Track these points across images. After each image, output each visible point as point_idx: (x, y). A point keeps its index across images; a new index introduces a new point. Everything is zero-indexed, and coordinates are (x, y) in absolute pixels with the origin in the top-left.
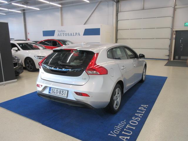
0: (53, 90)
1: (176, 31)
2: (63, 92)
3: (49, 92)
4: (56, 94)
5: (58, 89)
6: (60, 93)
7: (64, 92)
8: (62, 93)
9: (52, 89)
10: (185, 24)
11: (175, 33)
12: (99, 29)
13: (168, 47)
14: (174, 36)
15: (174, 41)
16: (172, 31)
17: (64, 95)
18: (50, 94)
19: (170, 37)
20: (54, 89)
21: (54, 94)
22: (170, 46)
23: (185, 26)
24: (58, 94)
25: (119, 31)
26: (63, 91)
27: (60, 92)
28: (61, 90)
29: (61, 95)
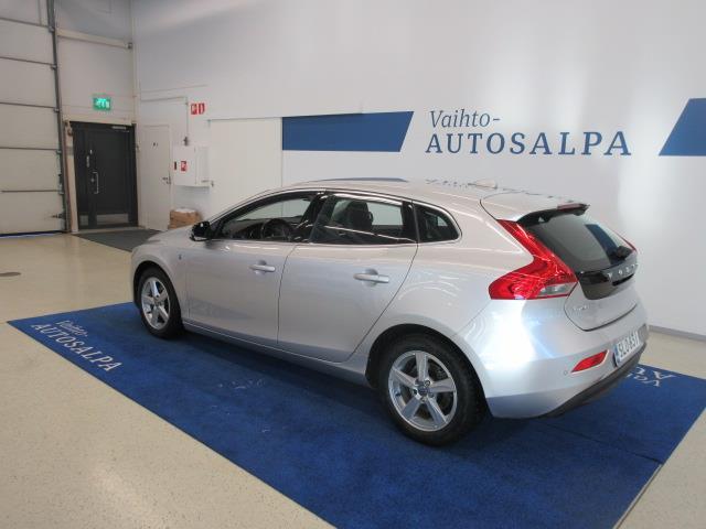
10: (95, 100)
11: (69, 128)
13: (55, 183)
15: (71, 159)
16: (61, 124)
19: (55, 143)
22: (63, 178)
23: (96, 107)
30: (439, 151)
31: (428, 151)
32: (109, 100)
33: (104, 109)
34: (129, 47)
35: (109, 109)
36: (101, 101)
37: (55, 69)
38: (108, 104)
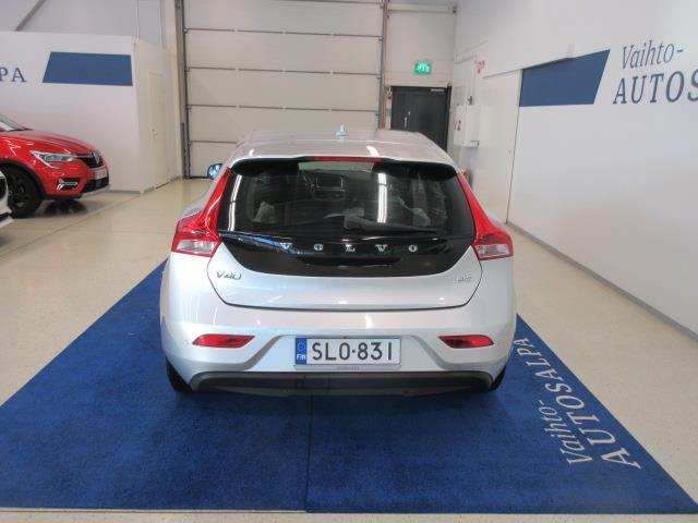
0: (322, 348)
1: (394, 89)
2: (376, 349)
3: (299, 362)
4: (339, 361)
5: (345, 338)
6: (363, 355)
7: (384, 347)
8: (377, 354)
9: (310, 343)
10: (417, 65)
11: (390, 93)
12: (128, 57)
14: (389, 104)
16: (382, 89)
17: (385, 359)
18: (302, 369)
20: (323, 342)
21: (333, 362)
23: (417, 72)
24: (354, 359)
25: (193, 74)
26: (378, 344)
27: (361, 351)
28: (368, 342)
29: (369, 360)
30: (624, 102)
31: (615, 102)
32: (429, 65)
33: (425, 73)
34: (454, 12)
35: (429, 73)
36: (423, 66)
37: (383, 40)
38: (428, 68)
